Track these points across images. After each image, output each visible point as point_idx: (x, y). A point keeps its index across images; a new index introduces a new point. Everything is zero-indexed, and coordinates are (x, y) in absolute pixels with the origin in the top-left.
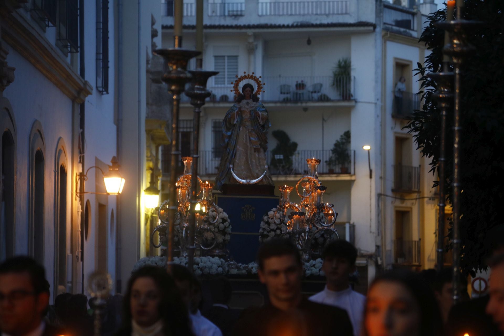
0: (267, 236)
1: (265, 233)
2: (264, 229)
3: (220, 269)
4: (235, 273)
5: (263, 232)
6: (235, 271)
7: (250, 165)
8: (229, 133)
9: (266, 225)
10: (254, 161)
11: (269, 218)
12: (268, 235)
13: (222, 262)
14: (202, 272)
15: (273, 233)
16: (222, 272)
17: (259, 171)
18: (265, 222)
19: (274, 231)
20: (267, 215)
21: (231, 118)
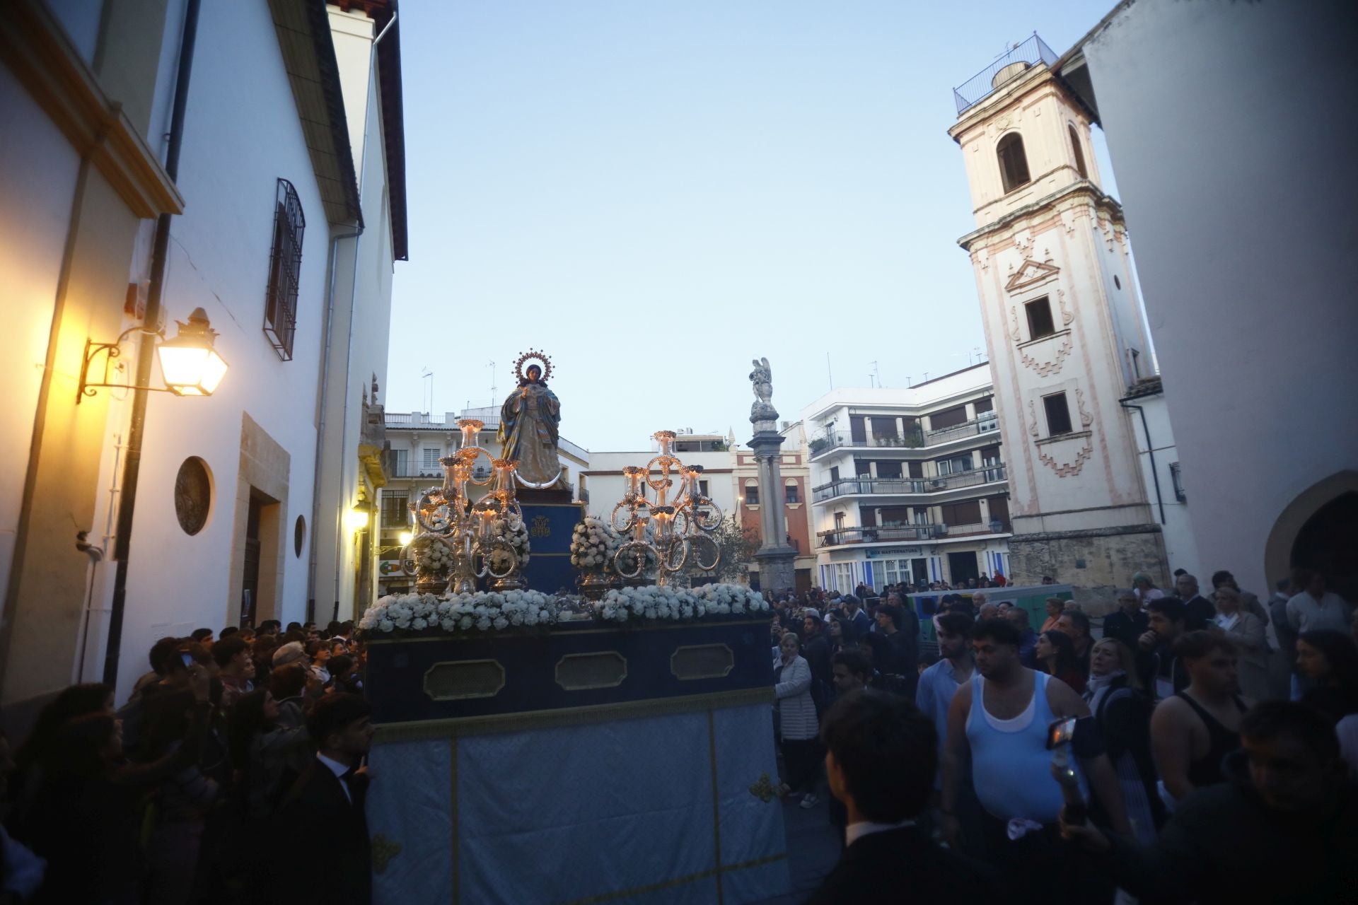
3: (545, 614)
4: (568, 620)
6: (567, 616)
7: (540, 465)
8: (510, 424)
9: (583, 538)
10: (544, 460)
11: (586, 527)
13: (544, 597)
14: (507, 623)
15: (594, 550)
16: (549, 618)
17: (551, 472)
19: (597, 546)
20: (583, 523)
21: (513, 404)
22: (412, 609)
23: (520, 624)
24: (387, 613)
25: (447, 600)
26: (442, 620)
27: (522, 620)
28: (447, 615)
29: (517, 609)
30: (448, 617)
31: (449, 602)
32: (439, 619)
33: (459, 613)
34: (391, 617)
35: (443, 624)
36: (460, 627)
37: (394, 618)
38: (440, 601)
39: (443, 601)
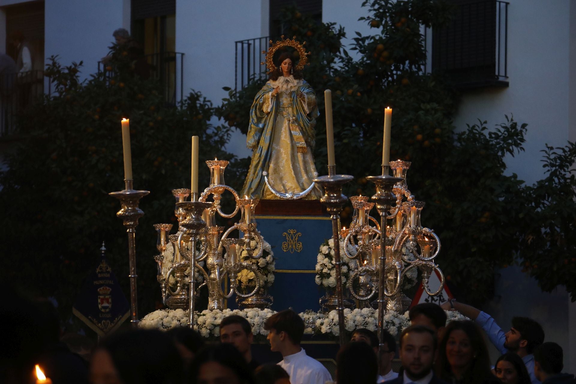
0: (328, 276)
1: (325, 270)
2: (323, 265)
5: (322, 268)
10: (297, 165)
12: (330, 273)
17: (305, 179)
18: (324, 255)
21: (263, 103)
22: (180, 321)
23: (257, 334)
24: (162, 323)
25: (204, 315)
26: (201, 329)
27: (258, 331)
28: (204, 325)
29: (254, 323)
30: (205, 327)
31: (204, 317)
32: (198, 328)
33: (212, 324)
34: (165, 326)
35: (201, 332)
36: (213, 335)
37: (167, 327)
38: (199, 316)
39: (201, 315)
